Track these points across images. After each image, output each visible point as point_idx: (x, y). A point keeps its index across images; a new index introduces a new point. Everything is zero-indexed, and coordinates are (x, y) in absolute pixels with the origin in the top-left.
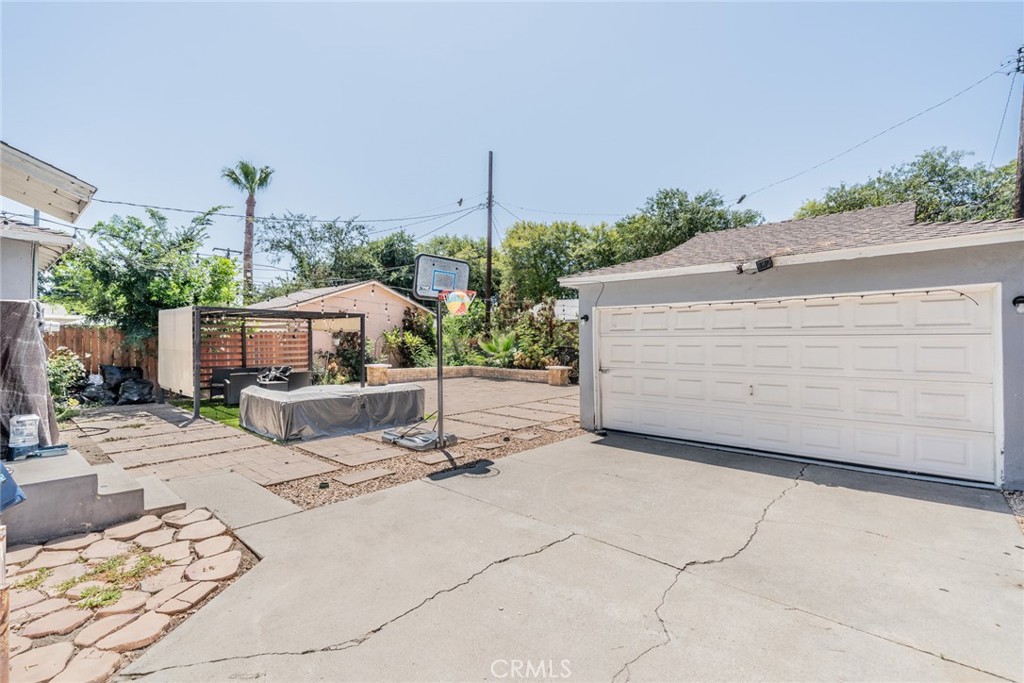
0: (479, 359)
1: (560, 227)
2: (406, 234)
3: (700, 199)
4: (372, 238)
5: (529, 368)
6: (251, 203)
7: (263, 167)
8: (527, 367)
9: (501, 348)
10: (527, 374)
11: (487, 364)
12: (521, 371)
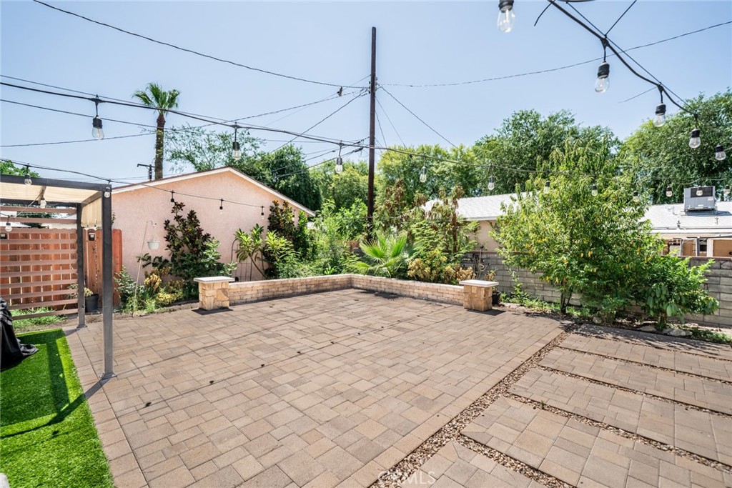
0: (360, 265)
1: (425, 149)
2: (295, 147)
3: (552, 119)
4: (262, 149)
5: (429, 281)
6: (161, 122)
7: (171, 90)
8: (425, 279)
9: (389, 253)
10: (427, 289)
11: (371, 273)
12: (418, 284)
